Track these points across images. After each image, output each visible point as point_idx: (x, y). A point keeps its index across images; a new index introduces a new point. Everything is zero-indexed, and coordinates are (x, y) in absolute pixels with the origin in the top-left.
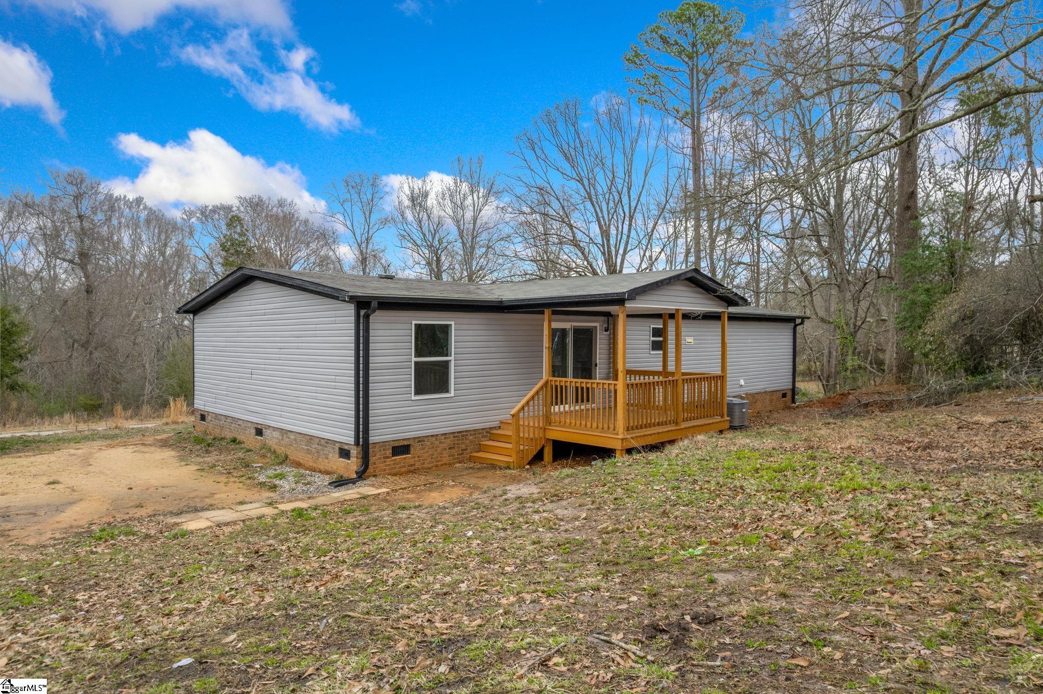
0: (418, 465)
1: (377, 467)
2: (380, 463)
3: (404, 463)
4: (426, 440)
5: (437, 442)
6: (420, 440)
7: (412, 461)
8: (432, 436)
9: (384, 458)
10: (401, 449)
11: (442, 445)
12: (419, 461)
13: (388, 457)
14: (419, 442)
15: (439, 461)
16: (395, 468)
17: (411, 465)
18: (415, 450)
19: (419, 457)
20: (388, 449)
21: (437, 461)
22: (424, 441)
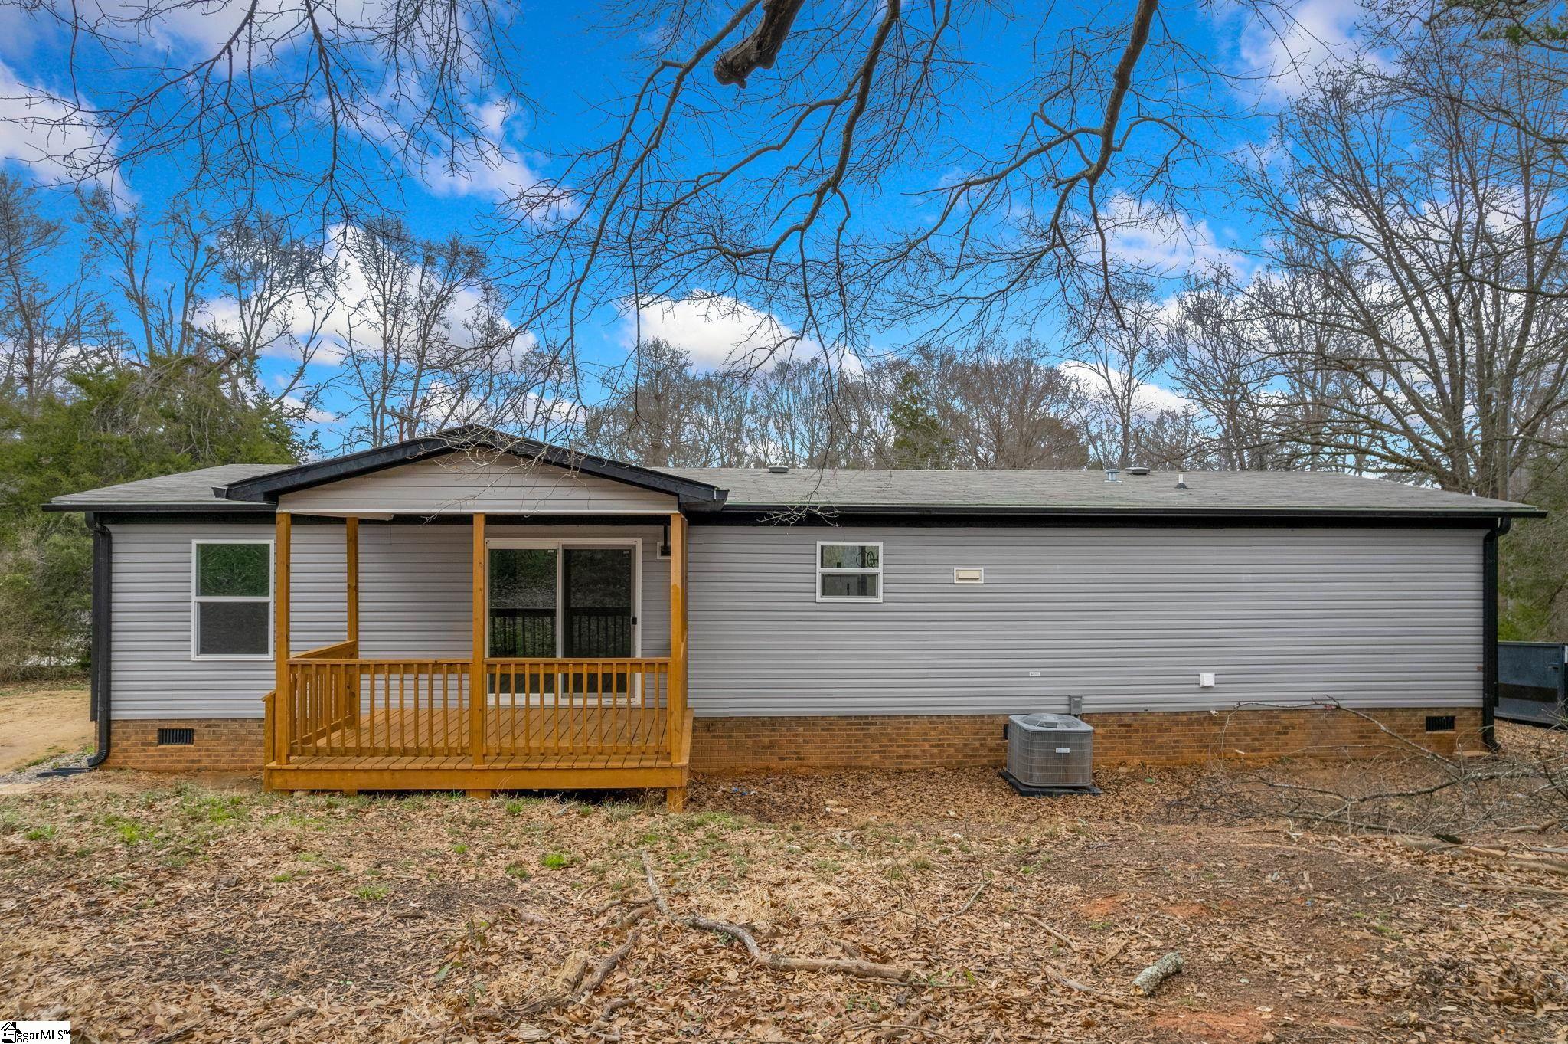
0: (206, 762)
1: (130, 757)
2: (135, 751)
3: (180, 756)
4: (222, 724)
5: (244, 732)
6: (210, 724)
7: (195, 756)
8: (233, 720)
9: (143, 744)
10: (175, 734)
11: (253, 737)
12: (209, 756)
13: (150, 744)
14: (208, 726)
15: (247, 761)
16: (162, 762)
17: (193, 762)
18: (203, 738)
19: (207, 750)
20: (151, 732)
21: (243, 762)
22: (219, 726)
